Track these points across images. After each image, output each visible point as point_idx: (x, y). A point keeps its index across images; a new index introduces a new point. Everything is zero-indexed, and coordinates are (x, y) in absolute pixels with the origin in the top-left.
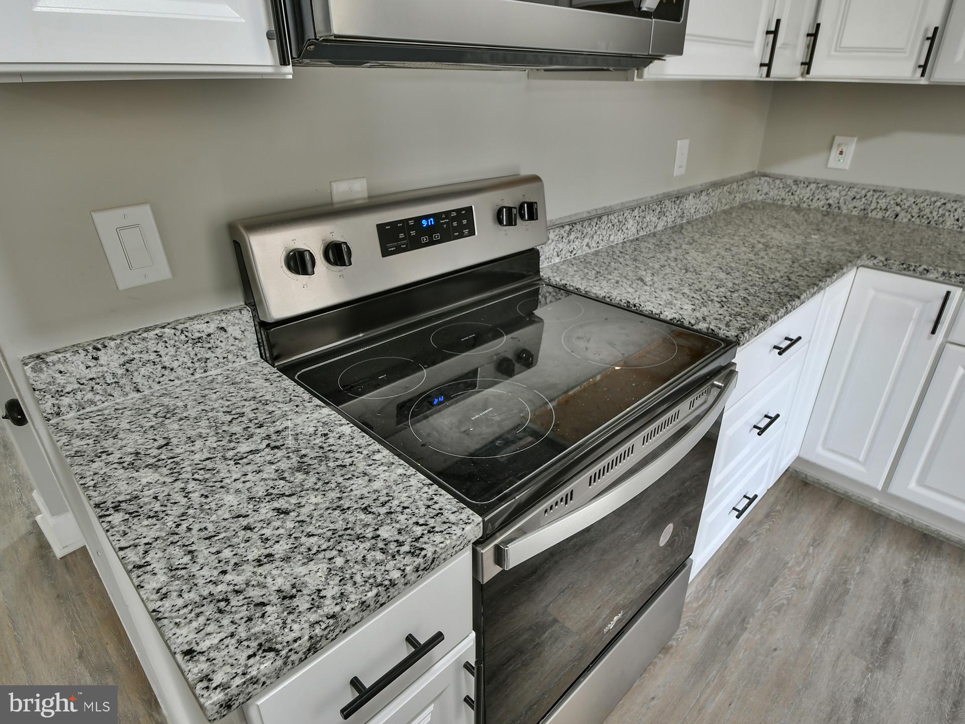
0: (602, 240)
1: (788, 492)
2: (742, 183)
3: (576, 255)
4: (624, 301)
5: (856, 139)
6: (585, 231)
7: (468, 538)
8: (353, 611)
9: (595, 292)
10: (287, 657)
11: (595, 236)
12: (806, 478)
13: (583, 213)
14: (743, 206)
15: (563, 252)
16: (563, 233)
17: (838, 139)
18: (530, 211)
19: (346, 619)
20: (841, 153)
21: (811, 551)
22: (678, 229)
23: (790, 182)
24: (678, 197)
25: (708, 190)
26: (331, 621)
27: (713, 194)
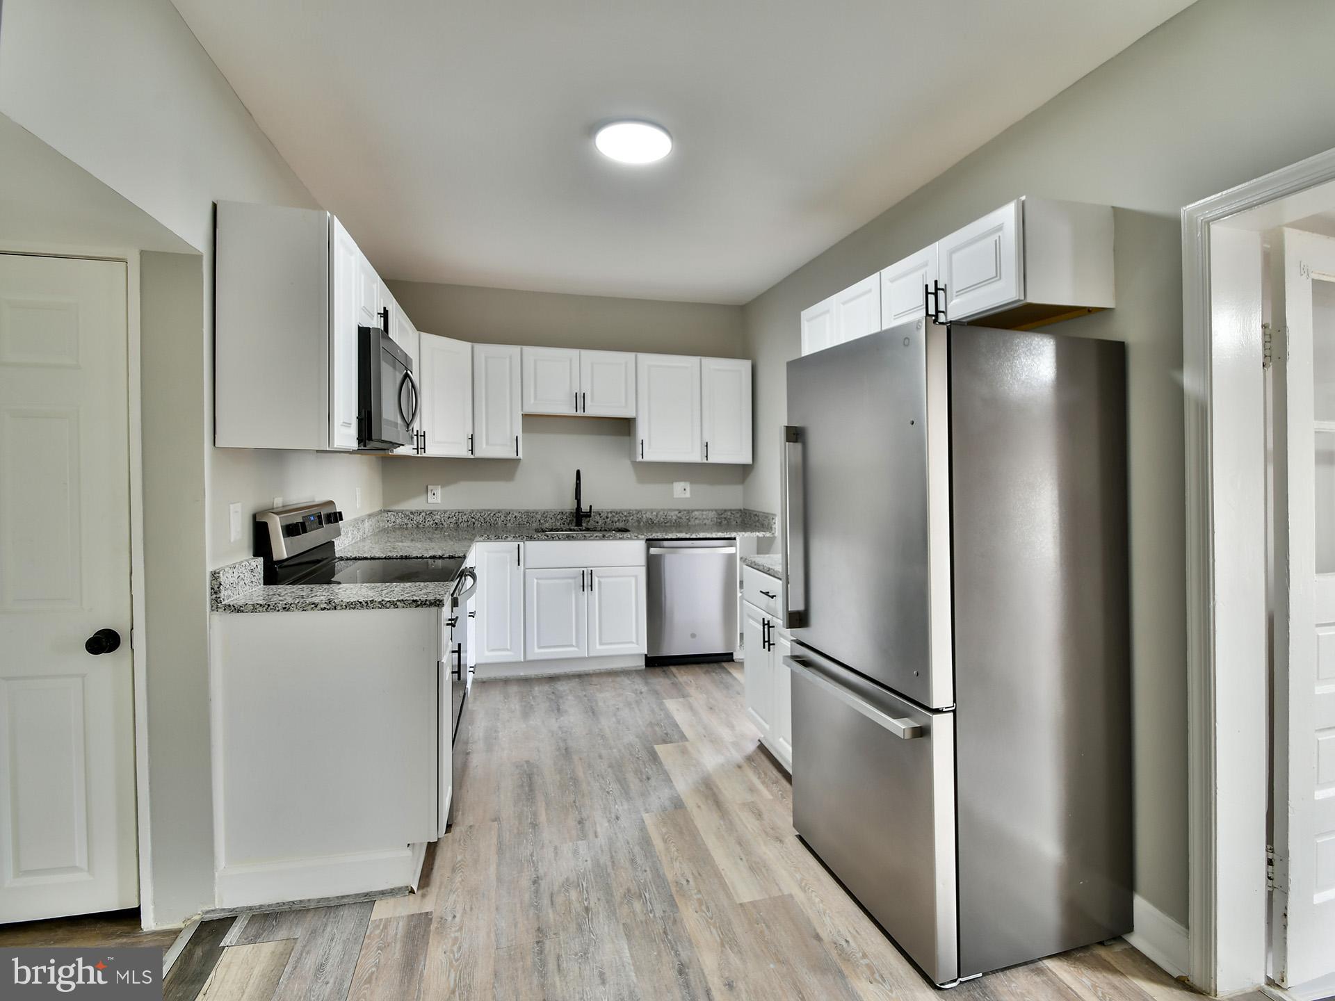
5: (439, 486)
17: (430, 487)
20: (434, 494)
23: (407, 513)
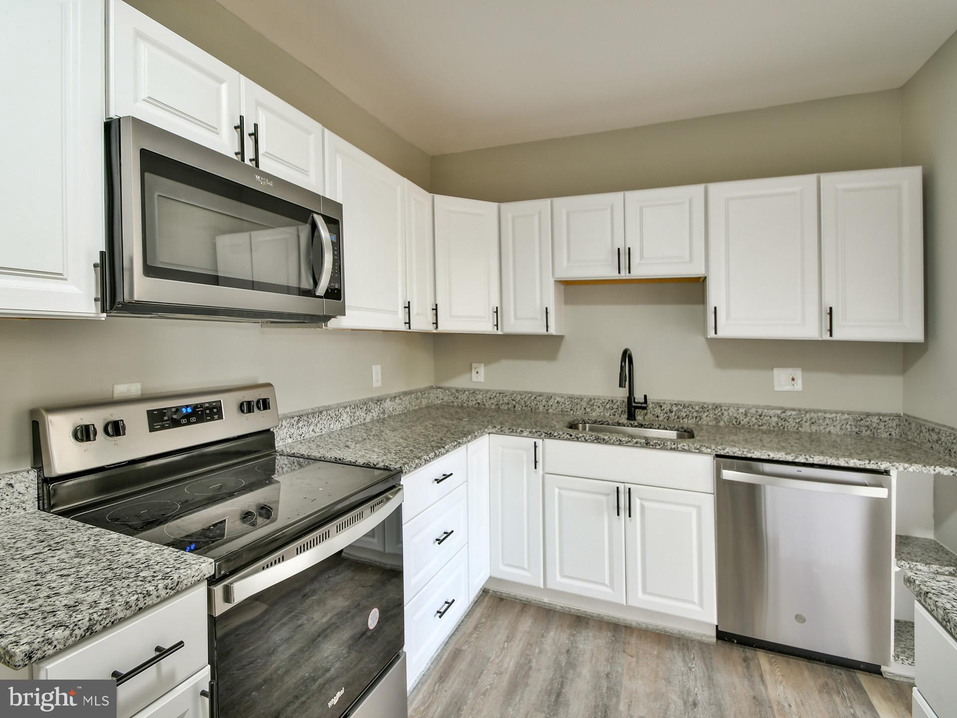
0: (324, 427)
1: (490, 607)
2: (424, 393)
3: (305, 438)
4: (333, 458)
5: (483, 365)
6: (310, 422)
7: (204, 572)
8: (120, 607)
9: (314, 455)
10: (73, 630)
11: (318, 424)
12: (501, 595)
13: (308, 409)
14: (428, 407)
15: (295, 435)
16: (293, 421)
17: (474, 365)
18: (265, 404)
19: (115, 612)
20: (477, 373)
21: (506, 646)
22: (381, 421)
23: (454, 391)
24: (379, 401)
25: (400, 396)
26: (105, 611)
27: (404, 399)
